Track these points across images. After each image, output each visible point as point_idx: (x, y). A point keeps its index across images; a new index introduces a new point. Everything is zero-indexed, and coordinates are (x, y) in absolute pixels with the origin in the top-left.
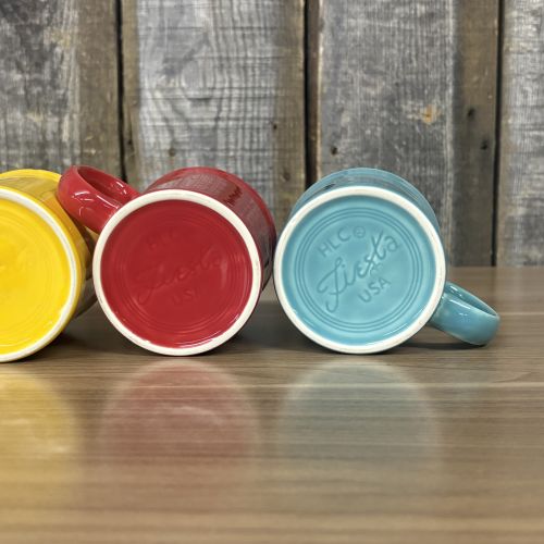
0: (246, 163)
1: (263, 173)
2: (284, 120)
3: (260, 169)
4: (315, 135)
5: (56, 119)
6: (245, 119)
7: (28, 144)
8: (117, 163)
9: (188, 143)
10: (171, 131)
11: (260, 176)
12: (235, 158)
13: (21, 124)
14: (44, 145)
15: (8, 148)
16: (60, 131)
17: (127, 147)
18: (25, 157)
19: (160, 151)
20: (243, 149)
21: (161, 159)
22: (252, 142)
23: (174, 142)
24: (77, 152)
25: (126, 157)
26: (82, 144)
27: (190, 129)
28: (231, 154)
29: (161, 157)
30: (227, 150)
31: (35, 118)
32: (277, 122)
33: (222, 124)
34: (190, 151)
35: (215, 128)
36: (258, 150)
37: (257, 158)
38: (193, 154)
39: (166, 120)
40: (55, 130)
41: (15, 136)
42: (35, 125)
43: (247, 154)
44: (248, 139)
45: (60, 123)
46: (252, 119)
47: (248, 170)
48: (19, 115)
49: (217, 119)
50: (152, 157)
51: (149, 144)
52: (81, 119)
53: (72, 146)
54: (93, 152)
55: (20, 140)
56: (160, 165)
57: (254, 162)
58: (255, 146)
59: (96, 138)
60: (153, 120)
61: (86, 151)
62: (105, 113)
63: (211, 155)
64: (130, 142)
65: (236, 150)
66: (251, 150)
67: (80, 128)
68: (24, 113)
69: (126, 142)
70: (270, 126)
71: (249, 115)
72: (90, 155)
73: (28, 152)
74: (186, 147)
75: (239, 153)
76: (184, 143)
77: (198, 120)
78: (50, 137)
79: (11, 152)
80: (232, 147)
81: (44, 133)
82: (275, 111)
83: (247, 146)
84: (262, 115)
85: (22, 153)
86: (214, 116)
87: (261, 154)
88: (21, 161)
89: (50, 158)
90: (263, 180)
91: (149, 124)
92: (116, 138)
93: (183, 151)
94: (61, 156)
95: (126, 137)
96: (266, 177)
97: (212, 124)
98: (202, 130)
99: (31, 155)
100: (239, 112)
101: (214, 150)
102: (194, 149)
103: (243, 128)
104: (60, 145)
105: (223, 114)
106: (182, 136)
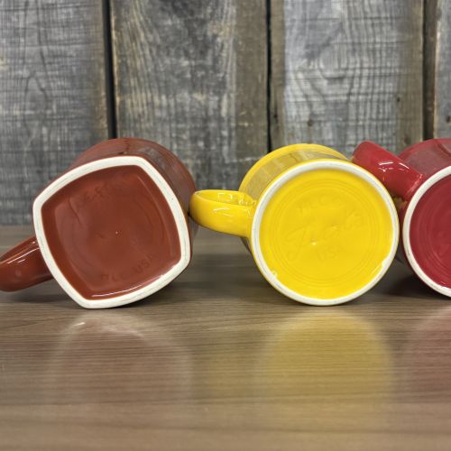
0: (373, 130)
1: (388, 138)
2: (406, 94)
3: (385, 135)
4: (432, 105)
5: (217, 98)
6: (372, 93)
7: (194, 119)
8: (265, 134)
9: (324, 115)
10: (310, 105)
11: (385, 141)
12: (363, 127)
13: (188, 102)
14: (206, 120)
15: (178, 122)
16: (220, 107)
17: (273, 120)
18: (190, 130)
19: (300, 122)
20: (371, 119)
21: (301, 129)
22: (378, 113)
23: (312, 115)
24: (233, 125)
25: (272, 129)
26: (238, 118)
27: (325, 103)
28: (361, 123)
29: (301, 128)
30: (357, 120)
31: (199, 97)
32: (400, 96)
33: (353, 98)
34: (325, 122)
35: (348, 102)
36: (383, 119)
37: (383, 126)
38: (329, 124)
39: (306, 96)
40: (216, 107)
41: (183, 113)
42: (199, 102)
43: (374, 123)
44: (375, 111)
45: (220, 101)
46: (379, 93)
47: (375, 136)
48: (186, 95)
49: (349, 94)
50: (293, 128)
51: (291, 117)
52: (237, 97)
53: (229, 121)
54: (246, 124)
55: (187, 115)
56: (300, 134)
57: (379, 130)
58: (381, 116)
59: (249, 113)
60: (295, 96)
61: (241, 124)
62: (257, 92)
63: (344, 124)
64: (276, 116)
65: (364, 120)
66: (377, 119)
67: (236, 105)
68: (190, 93)
69: (272, 116)
70: (395, 99)
71: (376, 91)
72: (243, 128)
73: (193, 126)
74: (322, 119)
75: (367, 123)
76: (321, 115)
77: (333, 95)
78: (211, 113)
79: (180, 126)
80: (362, 117)
81: (206, 109)
82: (399, 87)
83: (374, 116)
84: (387, 90)
85: (188, 127)
86: (346, 91)
87: (386, 123)
88: (188, 133)
89: (211, 130)
90: (388, 145)
91: (292, 100)
92: (265, 112)
93: (320, 122)
94: (220, 128)
95: (272, 111)
96: (390, 142)
97: (345, 98)
98: (336, 104)
99: (196, 128)
100: (368, 87)
101: (346, 120)
102: (329, 120)
103: (371, 101)
104: (220, 119)
105: (355, 90)
106: (319, 109)
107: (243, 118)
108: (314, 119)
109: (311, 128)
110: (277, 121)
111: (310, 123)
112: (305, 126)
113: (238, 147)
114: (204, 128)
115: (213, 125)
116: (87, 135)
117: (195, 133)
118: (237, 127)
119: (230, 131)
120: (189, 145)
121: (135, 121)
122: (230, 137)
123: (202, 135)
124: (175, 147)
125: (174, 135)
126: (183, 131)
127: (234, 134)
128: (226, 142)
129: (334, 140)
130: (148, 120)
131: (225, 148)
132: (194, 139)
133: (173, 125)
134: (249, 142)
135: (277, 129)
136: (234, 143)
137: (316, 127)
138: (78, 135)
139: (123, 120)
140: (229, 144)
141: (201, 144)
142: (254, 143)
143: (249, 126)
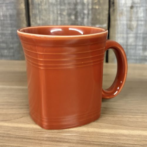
107: (96, 4)
108: (134, 5)
109: (132, 10)
110: (114, 6)
111: (132, 7)
112: (129, 9)
113: (92, 19)
114: (75, 9)
115: (79, 7)
116: (15, 12)
117: (70, 11)
118: (92, 9)
119: (89, 10)
120: (67, 18)
121: (39, 4)
122: (88, 14)
123: (74, 12)
124: (59, 18)
125: (59, 12)
126: (64, 10)
127: (90, 12)
128: (86, 17)
129: (144, 17)
130: (46, 4)
131: (86, 20)
132: (69, 15)
133: (59, 7)
134: (98, 17)
135: (114, 10)
136: (90, 17)
137: (135, 9)
138: (11, 12)
139: (33, 4)
140: (88, 18)
141: (73, 17)
142: (101, 18)
143: (99, 8)
